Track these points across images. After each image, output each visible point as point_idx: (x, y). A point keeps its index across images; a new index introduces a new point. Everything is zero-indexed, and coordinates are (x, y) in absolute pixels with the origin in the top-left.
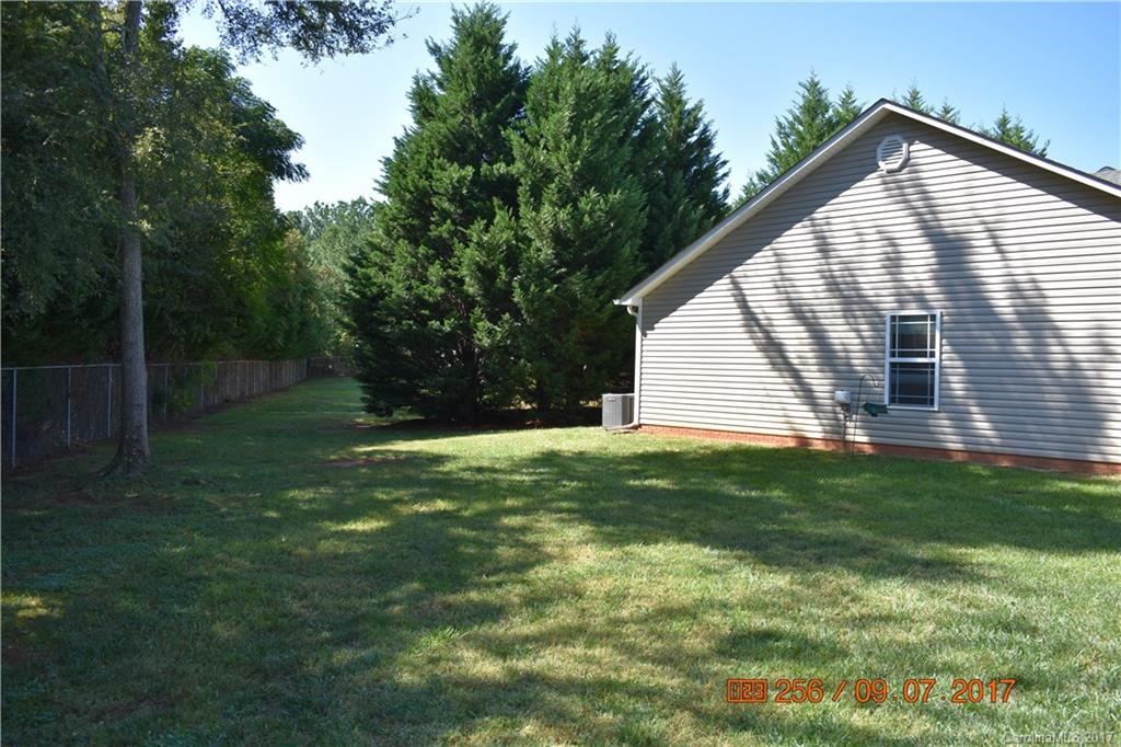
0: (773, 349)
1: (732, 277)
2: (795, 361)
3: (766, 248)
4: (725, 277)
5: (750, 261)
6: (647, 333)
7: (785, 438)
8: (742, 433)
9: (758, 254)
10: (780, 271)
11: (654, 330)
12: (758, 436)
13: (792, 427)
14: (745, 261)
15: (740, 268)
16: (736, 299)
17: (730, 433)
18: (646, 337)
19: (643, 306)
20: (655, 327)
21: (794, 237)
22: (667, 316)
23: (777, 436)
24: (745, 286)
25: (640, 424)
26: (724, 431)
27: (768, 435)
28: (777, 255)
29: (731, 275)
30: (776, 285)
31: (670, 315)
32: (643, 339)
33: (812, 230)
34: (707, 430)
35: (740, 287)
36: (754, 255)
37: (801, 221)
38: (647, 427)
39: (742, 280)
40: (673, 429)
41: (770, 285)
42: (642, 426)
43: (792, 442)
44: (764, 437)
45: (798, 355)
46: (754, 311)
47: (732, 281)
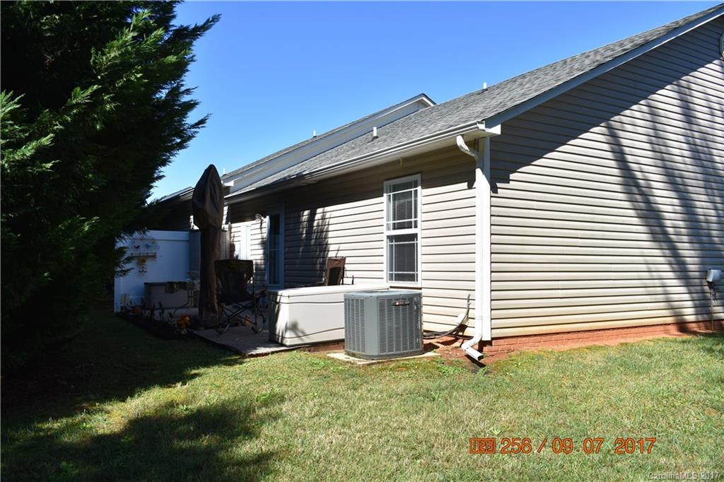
0: (651, 216)
1: (609, 127)
2: (671, 230)
3: (642, 102)
4: (601, 125)
5: (627, 112)
6: (498, 186)
7: (668, 327)
8: (628, 328)
9: (635, 107)
10: (656, 133)
11: (509, 183)
12: (645, 328)
13: (675, 313)
14: (621, 112)
15: (616, 118)
16: (615, 156)
17: (615, 331)
18: (497, 193)
19: (490, 141)
20: (511, 178)
21: (666, 98)
22: (529, 164)
23: (662, 325)
24: (624, 142)
25: (493, 339)
26: (609, 329)
27: (653, 325)
28: (652, 114)
29: (608, 124)
30: (653, 147)
31: (534, 163)
32: (491, 197)
33: (680, 97)
34: (589, 331)
35: (619, 141)
36: (631, 106)
37: (671, 84)
38: (501, 342)
39: (621, 134)
40: (544, 338)
41: (647, 146)
42: (493, 342)
43: (673, 329)
44: (650, 329)
45: (673, 224)
46: (634, 175)
47: (610, 132)
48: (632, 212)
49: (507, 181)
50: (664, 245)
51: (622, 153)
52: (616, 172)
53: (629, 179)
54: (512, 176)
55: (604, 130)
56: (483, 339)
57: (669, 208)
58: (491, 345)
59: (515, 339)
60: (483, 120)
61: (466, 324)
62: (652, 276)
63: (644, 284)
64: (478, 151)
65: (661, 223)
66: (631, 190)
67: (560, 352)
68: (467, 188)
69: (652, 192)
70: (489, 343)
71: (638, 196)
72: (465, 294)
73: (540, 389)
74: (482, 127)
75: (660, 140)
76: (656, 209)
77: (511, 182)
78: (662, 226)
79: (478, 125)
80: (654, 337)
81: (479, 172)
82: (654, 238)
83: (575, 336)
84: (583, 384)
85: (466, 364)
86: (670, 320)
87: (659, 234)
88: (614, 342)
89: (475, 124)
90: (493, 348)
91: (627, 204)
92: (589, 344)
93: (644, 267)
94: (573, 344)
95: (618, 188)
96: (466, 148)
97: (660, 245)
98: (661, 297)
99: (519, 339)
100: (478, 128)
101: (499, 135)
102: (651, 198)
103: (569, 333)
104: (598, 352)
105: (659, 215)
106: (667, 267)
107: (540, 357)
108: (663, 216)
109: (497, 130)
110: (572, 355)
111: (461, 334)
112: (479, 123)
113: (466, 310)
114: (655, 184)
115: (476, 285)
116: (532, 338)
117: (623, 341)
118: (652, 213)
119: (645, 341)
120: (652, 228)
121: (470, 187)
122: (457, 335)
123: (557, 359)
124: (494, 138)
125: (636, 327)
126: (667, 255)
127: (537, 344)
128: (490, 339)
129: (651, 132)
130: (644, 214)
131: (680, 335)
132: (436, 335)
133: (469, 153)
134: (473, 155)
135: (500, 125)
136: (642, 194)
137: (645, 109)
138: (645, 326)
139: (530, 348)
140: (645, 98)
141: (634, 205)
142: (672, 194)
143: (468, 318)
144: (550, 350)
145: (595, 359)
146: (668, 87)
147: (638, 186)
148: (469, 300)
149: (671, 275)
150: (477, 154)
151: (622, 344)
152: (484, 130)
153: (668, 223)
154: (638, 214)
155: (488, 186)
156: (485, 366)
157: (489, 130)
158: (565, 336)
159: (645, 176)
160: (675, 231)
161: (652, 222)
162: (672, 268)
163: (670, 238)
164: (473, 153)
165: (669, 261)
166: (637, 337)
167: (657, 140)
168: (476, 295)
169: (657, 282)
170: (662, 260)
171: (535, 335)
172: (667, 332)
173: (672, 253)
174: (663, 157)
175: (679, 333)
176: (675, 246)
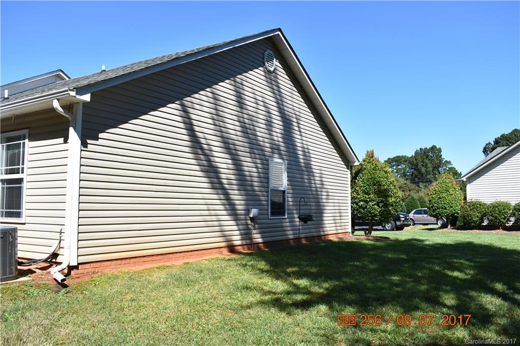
0: (211, 171)
1: (182, 105)
2: (225, 181)
3: (208, 90)
4: (176, 102)
5: (196, 96)
6: (88, 142)
7: (221, 249)
8: (191, 251)
9: (202, 92)
10: (217, 113)
11: (98, 140)
12: (204, 251)
13: (226, 239)
14: (192, 94)
15: (188, 99)
16: (186, 126)
17: (182, 254)
18: (87, 147)
19: (83, 106)
20: (100, 137)
21: (225, 89)
22: (116, 127)
23: (216, 248)
24: (193, 117)
25: (79, 264)
26: (177, 253)
27: (211, 249)
28: (215, 99)
29: (182, 103)
30: (214, 122)
31: (120, 127)
32: (81, 150)
33: (235, 89)
34: (161, 254)
35: (189, 116)
36: (199, 91)
37: (229, 79)
38: (87, 266)
39: (191, 110)
40: (124, 261)
41: (210, 121)
42: (80, 266)
43: (225, 251)
44: (208, 251)
45: (226, 177)
46: (199, 141)
47: (183, 108)
48: (197, 168)
49: (97, 139)
50: (220, 191)
51: (192, 125)
52: (186, 138)
53: (196, 143)
54: (101, 135)
55: (179, 107)
56: (71, 265)
57: (225, 166)
58: (78, 269)
59: (99, 264)
60: (74, 89)
61: (58, 253)
62: (211, 213)
63: (205, 219)
64: (72, 113)
65: (218, 176)
66: (197, 151)
67: (135, 272)
68: (63, 142)
69: (212, 154)
70: (76, 267)
71: (202, 156)
72: (58, 228)
73: (104, 304)
74: (73, 93)
75: (220, 117)
76: (215, 166)
77: (100, 140)
78: (219, 178)
79: (69, 92)
80: (209, 257)
81: (71, 130)
82: (212, 186)
83: (150, 259)
84: (142, 297)
85: (52, 286)
86: (223, 244)
87: (216, 184)
88: (179, 262)
89: (67, 91)
90: (79, 271)
91: (194, 162)
92: (161, 264)
93: (204, 207)
94: (147, 265)
95: (187, 149)
96: (61, 110)
97: (217, 192)
98: (217, 229)
99: (103, 263)
100: (69, 94)
101: (89, 102)
102: (211, 158)
103: (144, 256)
104: (164, 271)
105: (217, 170)
106: (221, 207)
107: (117, 277)
108: (219, 171)
109: (87, 98)
110: (143, 274)
111: (54, 260)
112: (70, 90)
113: (58, 241)
114: (214, 148)
115: (65, 221)
116: (114, 262)
117: (187, 261)
118: (212, 168)
119: (202, 260)
120: (212, 179)
121: (66, 141)
122: (51, 261)
123: (130, 277)
124: (85, 104)
125: (198, 250)
126: (222, 198)
127: (118, 266)
128: (76, 264)
129: (213, 111)
130: (206, 169)
131: (228, 255)
132: (34, 262)
133: (64, 114)
134: (67, 116)
135: (90, 94)
136: (205, 154)
137: (210, 95)
138: (204, 249)
139: (110, 270)
140: (210, 87)
141: (198, 163)
142: (227, 156)
143: (60, 248)
144: (127, 271)
145: (159, 276)
146: (227, 81)
147: (202, 149)
148: (61, 233)
149: (224, 212)
150: (71, 116)
151: (185, 263)
152: (75, 97)
153: (223, 176)
154: (201, 169)
155: (79, 142)
156: (68, 286)
157: (79, 97)
158: (142, 259)
159: (207, 142)
160: (229, 182)
161: (212, 175)
162: (225, 208)
163: (224, 187)
164: (67, 114)
165: (223, 203)
166: (198, 257)
167: (217, 118)
168: (65, 229)
169: (214, 218)
170: (218, 202)
171: (117, 260)
172: (221, 253)
173: (225, 197)
174: (221, 129)
175: (229, 254)
176: (227, 192)
